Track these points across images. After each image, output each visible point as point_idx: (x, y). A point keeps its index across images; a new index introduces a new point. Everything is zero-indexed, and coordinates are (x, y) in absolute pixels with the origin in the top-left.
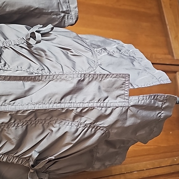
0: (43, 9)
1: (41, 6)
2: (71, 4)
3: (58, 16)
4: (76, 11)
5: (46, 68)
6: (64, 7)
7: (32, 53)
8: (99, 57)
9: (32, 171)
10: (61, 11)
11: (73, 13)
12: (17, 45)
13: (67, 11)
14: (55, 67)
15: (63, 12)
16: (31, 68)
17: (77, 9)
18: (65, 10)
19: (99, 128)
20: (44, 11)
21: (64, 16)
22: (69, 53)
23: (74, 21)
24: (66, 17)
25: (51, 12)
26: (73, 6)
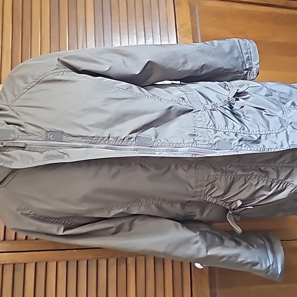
0: (231, 69)
1: (230, 67)
2: (254, 61)
3: (242, 74)
4: (257, 67)
5: (246, 128)
6: (247, 65)
7: (234, 114)
8: (289, 115)
9: (231, 212)
10: (244, 68)
11: (254, 70)
12: (222, 107)
13: (249, 68)
14: (252, 126)
15: (246, 70)
16: (235, 128)
17: (258, 66)
18: (247, 67)
19: (288, 184)
20: (231, 71)
21: (247, 72)
22: (264, 113)
23: (255, 76)
24: (249, 73)
25: (237, 71)
26: (255, 63)
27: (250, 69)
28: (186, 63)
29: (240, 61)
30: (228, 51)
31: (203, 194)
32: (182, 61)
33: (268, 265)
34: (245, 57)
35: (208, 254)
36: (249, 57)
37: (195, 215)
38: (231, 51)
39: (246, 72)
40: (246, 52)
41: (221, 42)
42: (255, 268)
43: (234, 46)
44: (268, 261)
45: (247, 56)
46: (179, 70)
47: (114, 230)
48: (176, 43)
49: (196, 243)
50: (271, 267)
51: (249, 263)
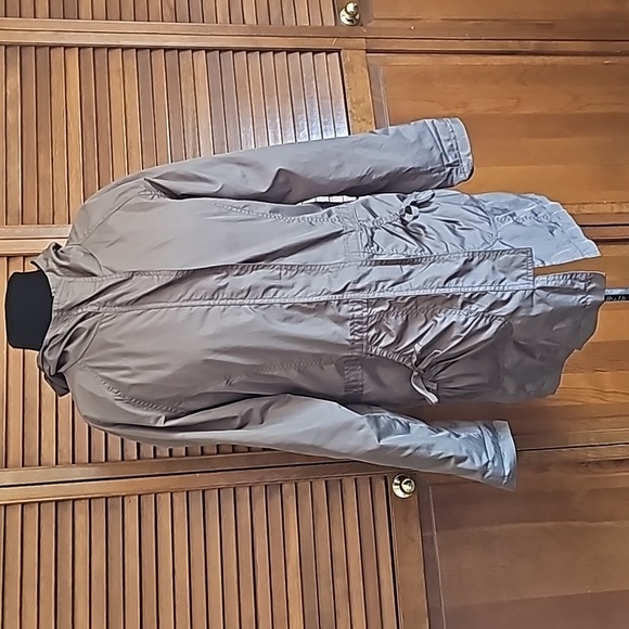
1: (416, 164)
2: (462, 150)
3: (442, 173)
4: (469, 160)
5: (425, 249)
6: (450, 158)
7: (407, 231)
10: (446, 163)
11: (464, 164)
12: (390, 223)
13: (455, 162)
14: (437, 247)
16: (408, 250)
17: (470, 157)
18: (451, 161)
19: (495, 317)
21: (451, 170)
22: (457, 226)
23: (467, 175)
24: (454, 171)
25: (431, 170)
26: (465, 153)
27: (456, 164)
28: (340, 166)
29: (436, 154)
30: (413, 140)
31: (365, 343)
32: (334, 164)
33: (485, 462)
34: (446, 146)
35: (381, 443)
36: (452, 145)
37: (362, 386)
38: (420, 140)
39: (449, 169)
40: (447, 138)
41: (401, 128)
42: (460, 465)
43: (424, 132)
44: (484, 454)
45: (450, 144)
46: (331, 178)
47: (238, 422)
48: (347, 134)
49: (362, 427)
50: (490, 464)
51: (451, 457)
